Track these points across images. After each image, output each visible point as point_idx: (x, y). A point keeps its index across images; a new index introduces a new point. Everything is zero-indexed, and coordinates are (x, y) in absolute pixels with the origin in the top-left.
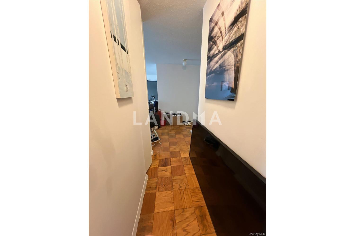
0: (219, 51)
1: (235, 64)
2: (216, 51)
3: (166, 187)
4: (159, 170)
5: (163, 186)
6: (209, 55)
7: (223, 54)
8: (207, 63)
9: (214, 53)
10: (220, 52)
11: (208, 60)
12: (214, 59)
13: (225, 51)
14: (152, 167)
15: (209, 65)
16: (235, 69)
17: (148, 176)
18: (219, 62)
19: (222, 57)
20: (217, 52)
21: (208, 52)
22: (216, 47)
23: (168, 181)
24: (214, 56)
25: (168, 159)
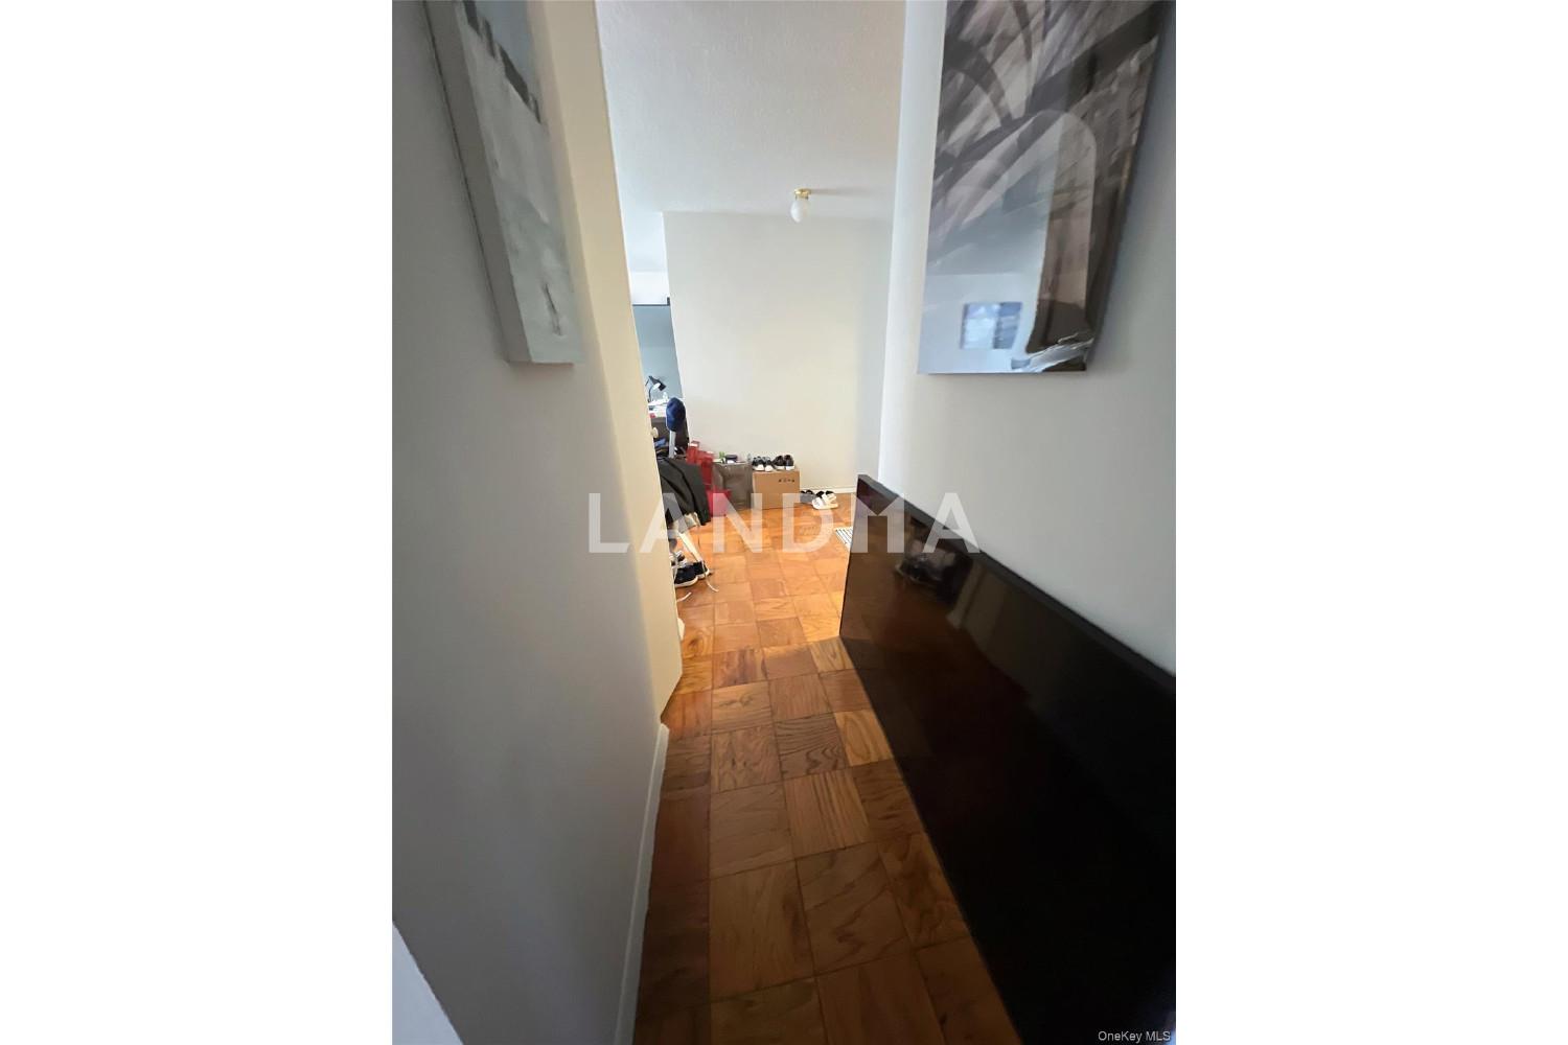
0: (1002, 121)
1: (1097, 182)
2: (985, 119)
3: (751, 770)
4: (715, 701)
5: (739, 765)
6: (943, 149)
7: (1026, 131)
8: (935, 190)
9: (976, 134)
10: (1009, 124)
11: (936, 176)
12: (975, 167)
13: (1040, 113)
14: (682, 692)
15: (945, 202)
16: (1095, 208)
17: (668, 727)
18: (1005, 177)
19: (1023, 146)
20: (994, 123)
21: (939, 130)
22: (985, 101)
23: (757, 744)
24: (977, 148)
25: (753, 651)
